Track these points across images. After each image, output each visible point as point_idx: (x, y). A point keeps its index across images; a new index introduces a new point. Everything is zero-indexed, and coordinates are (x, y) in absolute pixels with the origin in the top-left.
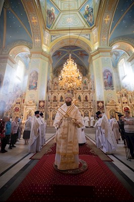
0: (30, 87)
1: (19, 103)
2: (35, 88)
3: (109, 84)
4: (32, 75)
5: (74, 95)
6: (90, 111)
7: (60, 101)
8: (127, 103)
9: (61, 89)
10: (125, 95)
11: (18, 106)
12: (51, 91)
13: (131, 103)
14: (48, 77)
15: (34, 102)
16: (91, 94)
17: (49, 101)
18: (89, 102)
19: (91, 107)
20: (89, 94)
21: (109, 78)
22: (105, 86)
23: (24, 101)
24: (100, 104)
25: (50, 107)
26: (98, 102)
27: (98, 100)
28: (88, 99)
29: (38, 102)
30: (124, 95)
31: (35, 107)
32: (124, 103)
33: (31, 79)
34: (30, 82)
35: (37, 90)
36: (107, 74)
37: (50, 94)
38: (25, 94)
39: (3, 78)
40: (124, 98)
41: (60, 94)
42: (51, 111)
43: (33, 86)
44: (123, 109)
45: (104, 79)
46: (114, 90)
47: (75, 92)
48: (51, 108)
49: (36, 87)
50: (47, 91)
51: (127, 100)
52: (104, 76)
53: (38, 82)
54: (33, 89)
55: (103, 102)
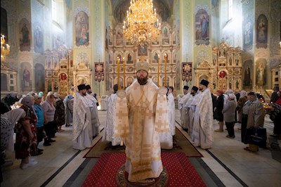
0: (78, 41)
1: (66, 67)
2: (87, 42)
3: (203, 35)
4: (79, 19)
5: (148, 52)
6: (172, 77)
7: (127, 62)
8: (224, 65)
9: (127, 44)
10: (224, 53)
11: (64, 71)
12: (113, 47)
13: (231, 64)
14: (106, 23)
15: (87, 65)
16: (173, 51)
17: (111, 62)
18: (170, 63)
19: (173, 71)
20: (171, 51)
21: (204, 25)
22: (197, 38)
23: (72, 63)
24: (187, 68)
25: (112, 72)
26: (184, 64)
27: (183, 60)
28: (169, 58)
29: (93, 65)
30: (222, 53)
31: (89, 72)
32: (220, 65)
33: (78, 26)
34: (77, 32)
35: (90, 46)
36: (201, 17)
37: (112, 52)
38: (72, 53)
39: (30, 24)
40: (222, 57)
41: (127, 52)
42: (114, 78)
43: (82, 39)
44: (219, 73)
45: (197, 26)
46: (210, 46)
47: (149, 48)
48: (114, 73)
49: (88, 40)
50: (107, 48)
51: (225, 60)
52: (197, 21)
53: (89, 31)
54: (84, 44)
55: (190, 64)
